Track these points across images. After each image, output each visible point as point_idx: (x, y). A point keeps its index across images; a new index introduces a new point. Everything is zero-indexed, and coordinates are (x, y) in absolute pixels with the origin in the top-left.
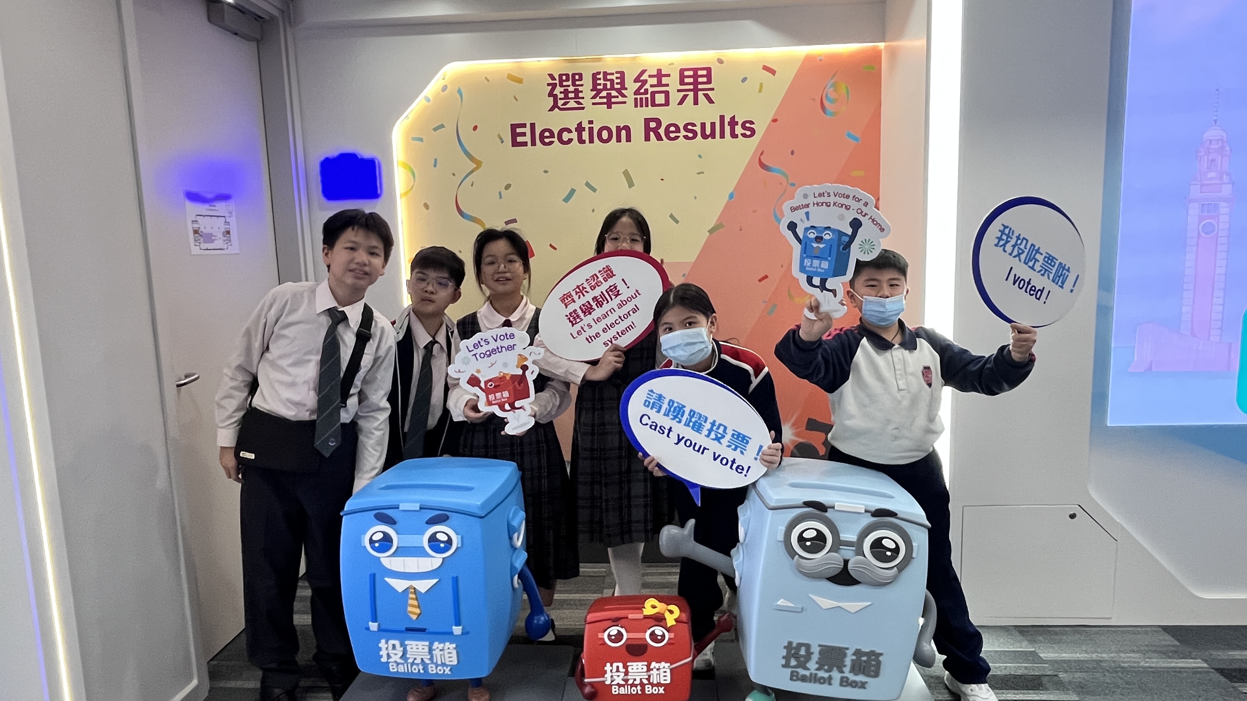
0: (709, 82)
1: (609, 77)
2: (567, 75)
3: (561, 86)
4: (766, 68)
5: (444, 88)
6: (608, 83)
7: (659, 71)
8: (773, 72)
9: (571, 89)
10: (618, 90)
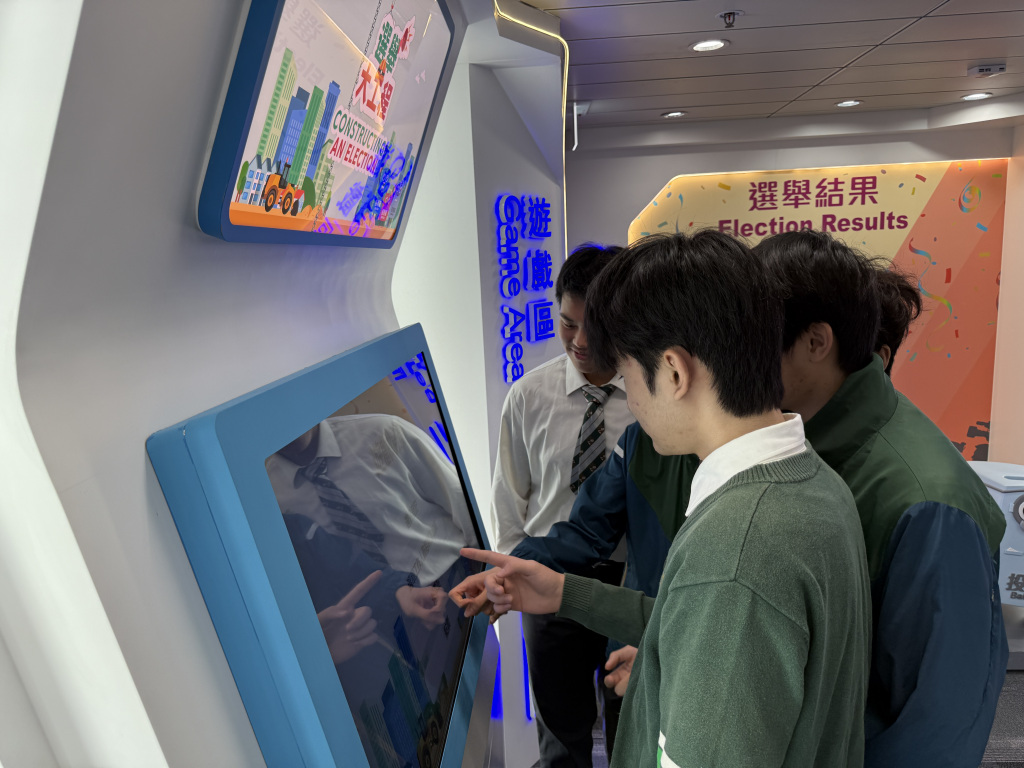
0: (874, 187)
1: (797, 184)
2: (765, 183)
3: (760, 191)
4: (918, 176)
5: (669, 195)
6: (797, 189)
7: (836, 179)
8: (923, 179)
9: (768, 193)
10: (804, 194)
